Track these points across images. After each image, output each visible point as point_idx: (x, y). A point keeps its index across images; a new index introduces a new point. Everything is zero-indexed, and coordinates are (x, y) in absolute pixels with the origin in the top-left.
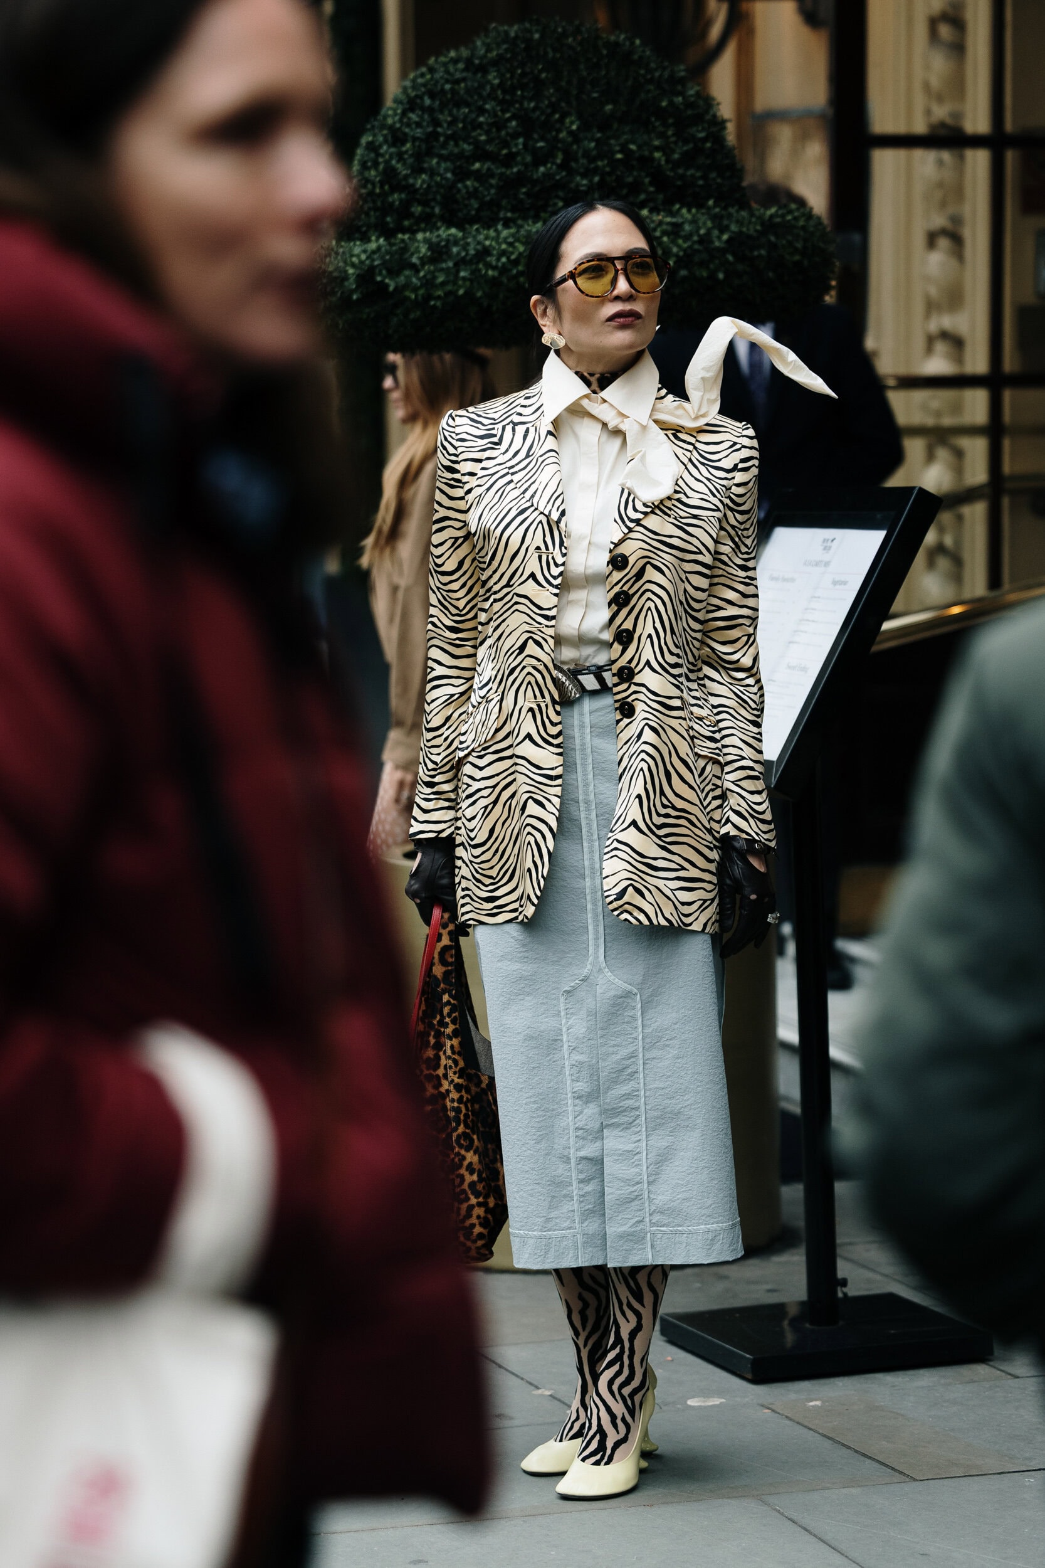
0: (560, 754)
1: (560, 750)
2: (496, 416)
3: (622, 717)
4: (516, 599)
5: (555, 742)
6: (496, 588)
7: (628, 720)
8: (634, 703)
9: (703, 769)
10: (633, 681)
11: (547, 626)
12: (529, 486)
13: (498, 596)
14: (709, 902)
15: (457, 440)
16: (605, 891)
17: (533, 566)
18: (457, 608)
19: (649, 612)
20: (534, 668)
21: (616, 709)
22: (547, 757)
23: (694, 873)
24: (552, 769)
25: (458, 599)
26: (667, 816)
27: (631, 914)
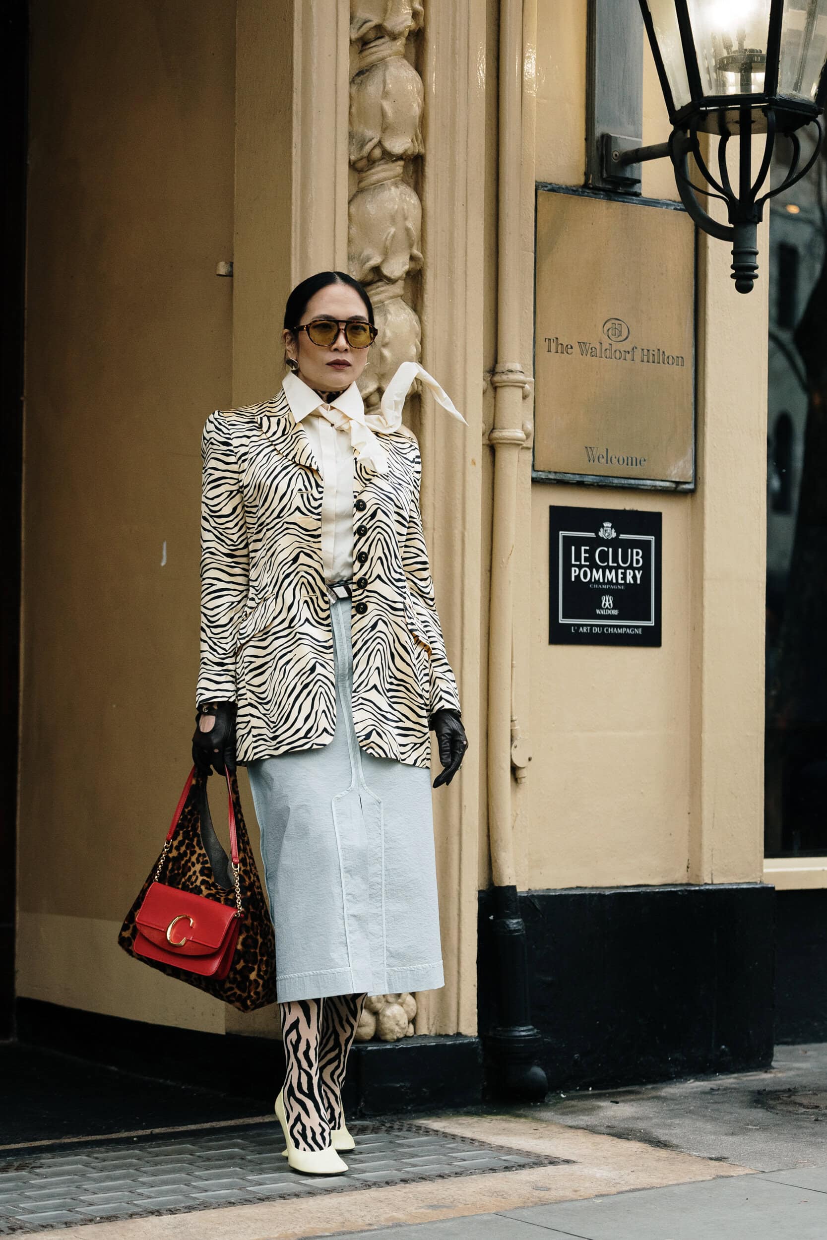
0: (330, 631)
1: (330, 628)
2: (254, 412)
3: (356, 613)
4: (286, 526)
5: (325, 623)
6: (268, 521)
7: (360, 616)
8: (367, 603)
9: (419, 654)
10: (366, 588)
11: (314, 542)
12: (290, 452)
13: (269, 527)
14: (418, 745)
15: (229, 425)
16: (357, 733)
17: (298, 502)
18: (232, 540)
19: (379, 542)
20: (306, 573)
21: (353, 607)
22: (320, 634)
23: (408, 724)
24: (326, 642)
25: (233, 534)
26: (391, 683)
27: (374, 749)
